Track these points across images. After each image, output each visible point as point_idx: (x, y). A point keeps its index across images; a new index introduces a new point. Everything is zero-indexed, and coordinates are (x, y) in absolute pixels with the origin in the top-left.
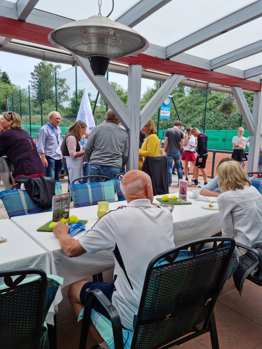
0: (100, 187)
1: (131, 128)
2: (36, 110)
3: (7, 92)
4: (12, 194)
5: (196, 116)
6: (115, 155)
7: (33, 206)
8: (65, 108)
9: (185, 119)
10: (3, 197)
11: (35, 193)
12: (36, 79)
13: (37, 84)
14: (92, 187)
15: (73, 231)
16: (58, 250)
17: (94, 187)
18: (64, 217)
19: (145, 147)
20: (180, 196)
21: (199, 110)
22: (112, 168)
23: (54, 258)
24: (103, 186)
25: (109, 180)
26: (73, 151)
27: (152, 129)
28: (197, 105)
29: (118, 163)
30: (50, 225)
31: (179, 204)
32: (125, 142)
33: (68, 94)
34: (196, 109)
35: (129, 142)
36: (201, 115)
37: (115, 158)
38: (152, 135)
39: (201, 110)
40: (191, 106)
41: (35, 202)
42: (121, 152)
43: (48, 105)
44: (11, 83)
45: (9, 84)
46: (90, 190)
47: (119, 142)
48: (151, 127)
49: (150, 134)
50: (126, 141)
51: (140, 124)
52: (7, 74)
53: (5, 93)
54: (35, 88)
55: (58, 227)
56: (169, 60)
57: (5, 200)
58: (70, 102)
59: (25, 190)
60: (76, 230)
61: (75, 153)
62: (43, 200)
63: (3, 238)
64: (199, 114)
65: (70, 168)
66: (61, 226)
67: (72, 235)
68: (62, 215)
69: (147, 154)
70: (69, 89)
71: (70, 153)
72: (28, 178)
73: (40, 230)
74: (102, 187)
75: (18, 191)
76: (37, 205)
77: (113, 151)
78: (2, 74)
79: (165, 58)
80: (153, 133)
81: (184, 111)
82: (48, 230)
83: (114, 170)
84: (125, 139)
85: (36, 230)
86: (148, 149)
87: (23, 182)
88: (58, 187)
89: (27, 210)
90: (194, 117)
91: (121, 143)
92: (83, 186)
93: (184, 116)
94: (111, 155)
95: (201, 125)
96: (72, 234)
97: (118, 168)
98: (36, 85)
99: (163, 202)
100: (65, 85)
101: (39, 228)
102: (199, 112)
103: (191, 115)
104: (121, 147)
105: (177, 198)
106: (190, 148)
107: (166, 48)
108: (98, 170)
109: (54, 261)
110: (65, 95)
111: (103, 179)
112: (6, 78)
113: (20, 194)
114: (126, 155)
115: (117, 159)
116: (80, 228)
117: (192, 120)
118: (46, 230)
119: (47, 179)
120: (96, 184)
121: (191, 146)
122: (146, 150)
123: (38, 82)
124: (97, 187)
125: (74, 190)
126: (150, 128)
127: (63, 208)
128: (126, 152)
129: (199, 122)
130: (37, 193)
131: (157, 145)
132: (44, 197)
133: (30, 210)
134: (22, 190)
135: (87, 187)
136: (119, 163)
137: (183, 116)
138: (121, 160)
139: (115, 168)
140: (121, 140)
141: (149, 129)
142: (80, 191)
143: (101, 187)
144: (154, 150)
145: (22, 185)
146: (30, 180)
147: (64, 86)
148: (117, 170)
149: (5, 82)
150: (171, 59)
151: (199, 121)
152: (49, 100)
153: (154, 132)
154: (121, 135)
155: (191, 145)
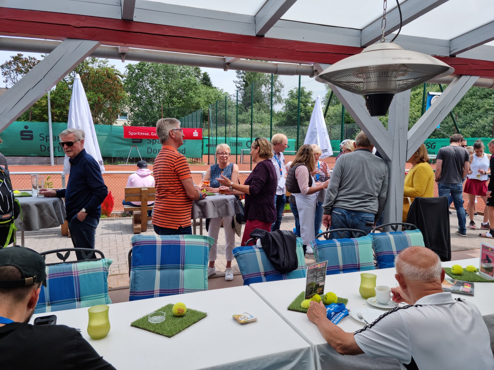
0: (352, 245)
1: (392, 158)
2: (241, 118)
3: (208, 97)
4: (246, 251)
5: (480, 117)
6: (368, 197)
7: (270, 269)
8: (276, 113)
9: (462, 122)
10: (238, 255)
11: (273, 251)
12: (242, 77)
13: (243, 84)
14: (342, 246)
15: (335, 316)
16: (324, 345)
17: (345, 245)
18: (318, 292)
19: (411, 181)
20: (482, 268)
21: (486, 106)
22: (362, 214)
23: (319, 354)
24: (358, 245)
25: (365, 235)
26: (304, 186)
27: (423, 156)
28: (482, 98)
29: (371, 208)
30: (302, 303)
31: (482, 281)
32: (383, 179)
33: (281, 94)
34: (480, 105)
35: (389, 178)
36: (489, 114)
37: (368, 201)
38: (421, 164)
39: (490, 106)
40: (471, 101)
41: (272, 263)
42: (377, 191)
43: (256, 110)
44: (213, 86)
45: (210, 86)
46: (339, 249)
47: (374, 179)
48: (422, 154)
49: (418, 163)
50: (384, 177)
51: (407, 151)
52: (208, 74)
53: (206, 99)
54: (241, 89)
55: (312, 310)
56: (455, 56)
57: (240, 260)
58: (284, 105)
59: (261, 247)
60: (339, 314)
61: (308, 188)
62: (284, 262)
63: (253, 317)
64: (487, 113)
65: (301, 209)
66: (316, 307)
67: (334, 322)
68: (315, 290)
69: (414, 192)
70: (283, 87)
71: (301, 189)
72: (264, 232)
73: (291, 308)
74: (356, 245)
75: (253, 248)
76: (275, 268)
77: (365, 191)
78: (202, 75)
79: (448, 56)
80: (424, 162)
81: (459, 109)
82: (301, 310)
83: (367, 216)
84: (384, 174)
85: (286, 308)
86: (414, 185)
87: (259, 237)
88: (299, 244)
89: (263, 273)
90: (478, 119)
91: (378, 179)
92: (330, 243)
93: (460, 117)
94: (362, 197)
95: (489, 131)
96: (334, 320)
97: (371, 213)
98: (241, 86)
99: (454, 276)
100: (277, 82)
101: (290, 306)
102: (487, 111)
103: (473, 114)
104: (377, 186)
105: (475, 269)
106: (478, 176)
107: (451, 40)
108: (343, 215)
109: (320, 359)
110: (277, 96)
111: (356, 234)
112: (207, 80)
113: (255, 252)
114: (384, 195)
115: (370, 201)
116: (344, 312)
117: (473, 122)
118: (298, 309)
119: (287, 234)
120: (347, 241)
121: (482, 173)
122: (412, 186)
123: (244, 81)
124: (349, 245)
125: (318, 249)
126: (419, 154)
127: (318, 281)
128: (384, 192)
129: (486, 126)
130: (275, 253)
131: (430, 179)
132: (284, 258)
133: (267, 273)
134: (258, 247)
135: (336, 244)
136: (373, 207)
137: (457, 117)
138: (376, 203)
139: (367, 214)
140: (378, 176)
141: (417, 156)
142: (327, 250)
143: (354, 245)
144: (425, 187)
145: (259, 241)
146: (267, 234)
147: (276, 84)
148: (370, 216)
149: (206, 84)
150: (457, 56)
151: (486, 124)
152: (257, 104)
153: (424, 160)
154: (377, 168)
155: (481, 170)
